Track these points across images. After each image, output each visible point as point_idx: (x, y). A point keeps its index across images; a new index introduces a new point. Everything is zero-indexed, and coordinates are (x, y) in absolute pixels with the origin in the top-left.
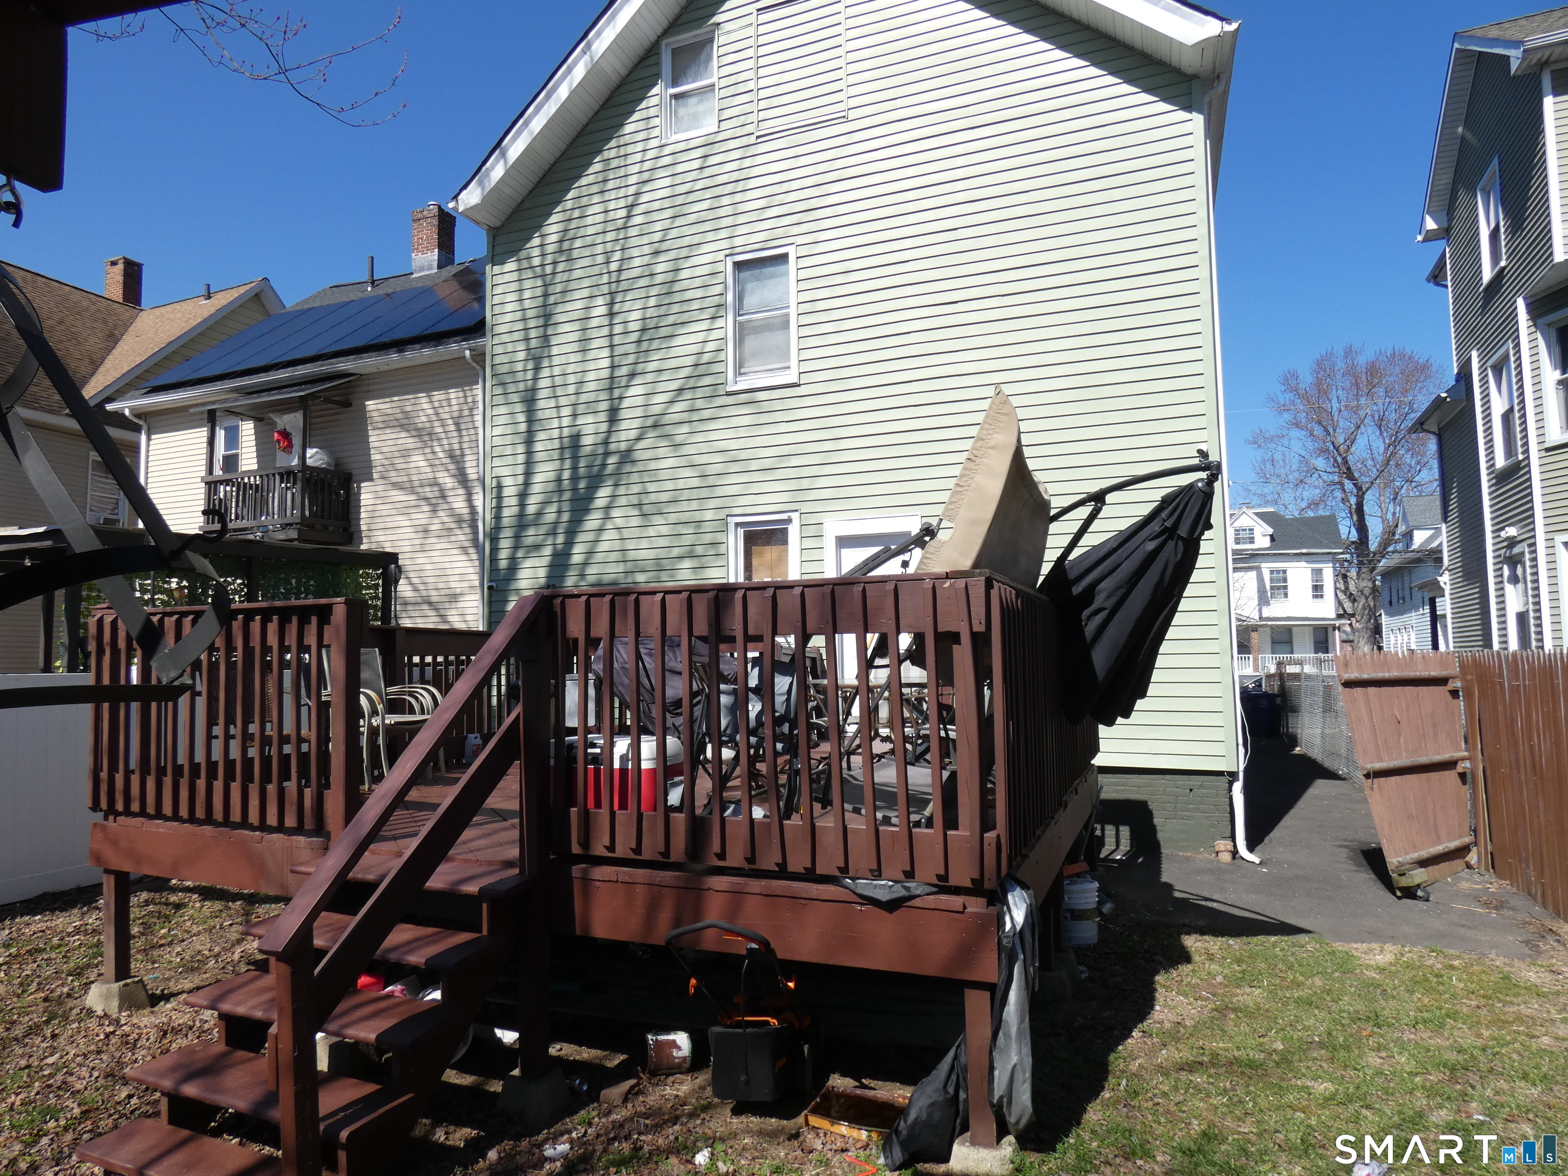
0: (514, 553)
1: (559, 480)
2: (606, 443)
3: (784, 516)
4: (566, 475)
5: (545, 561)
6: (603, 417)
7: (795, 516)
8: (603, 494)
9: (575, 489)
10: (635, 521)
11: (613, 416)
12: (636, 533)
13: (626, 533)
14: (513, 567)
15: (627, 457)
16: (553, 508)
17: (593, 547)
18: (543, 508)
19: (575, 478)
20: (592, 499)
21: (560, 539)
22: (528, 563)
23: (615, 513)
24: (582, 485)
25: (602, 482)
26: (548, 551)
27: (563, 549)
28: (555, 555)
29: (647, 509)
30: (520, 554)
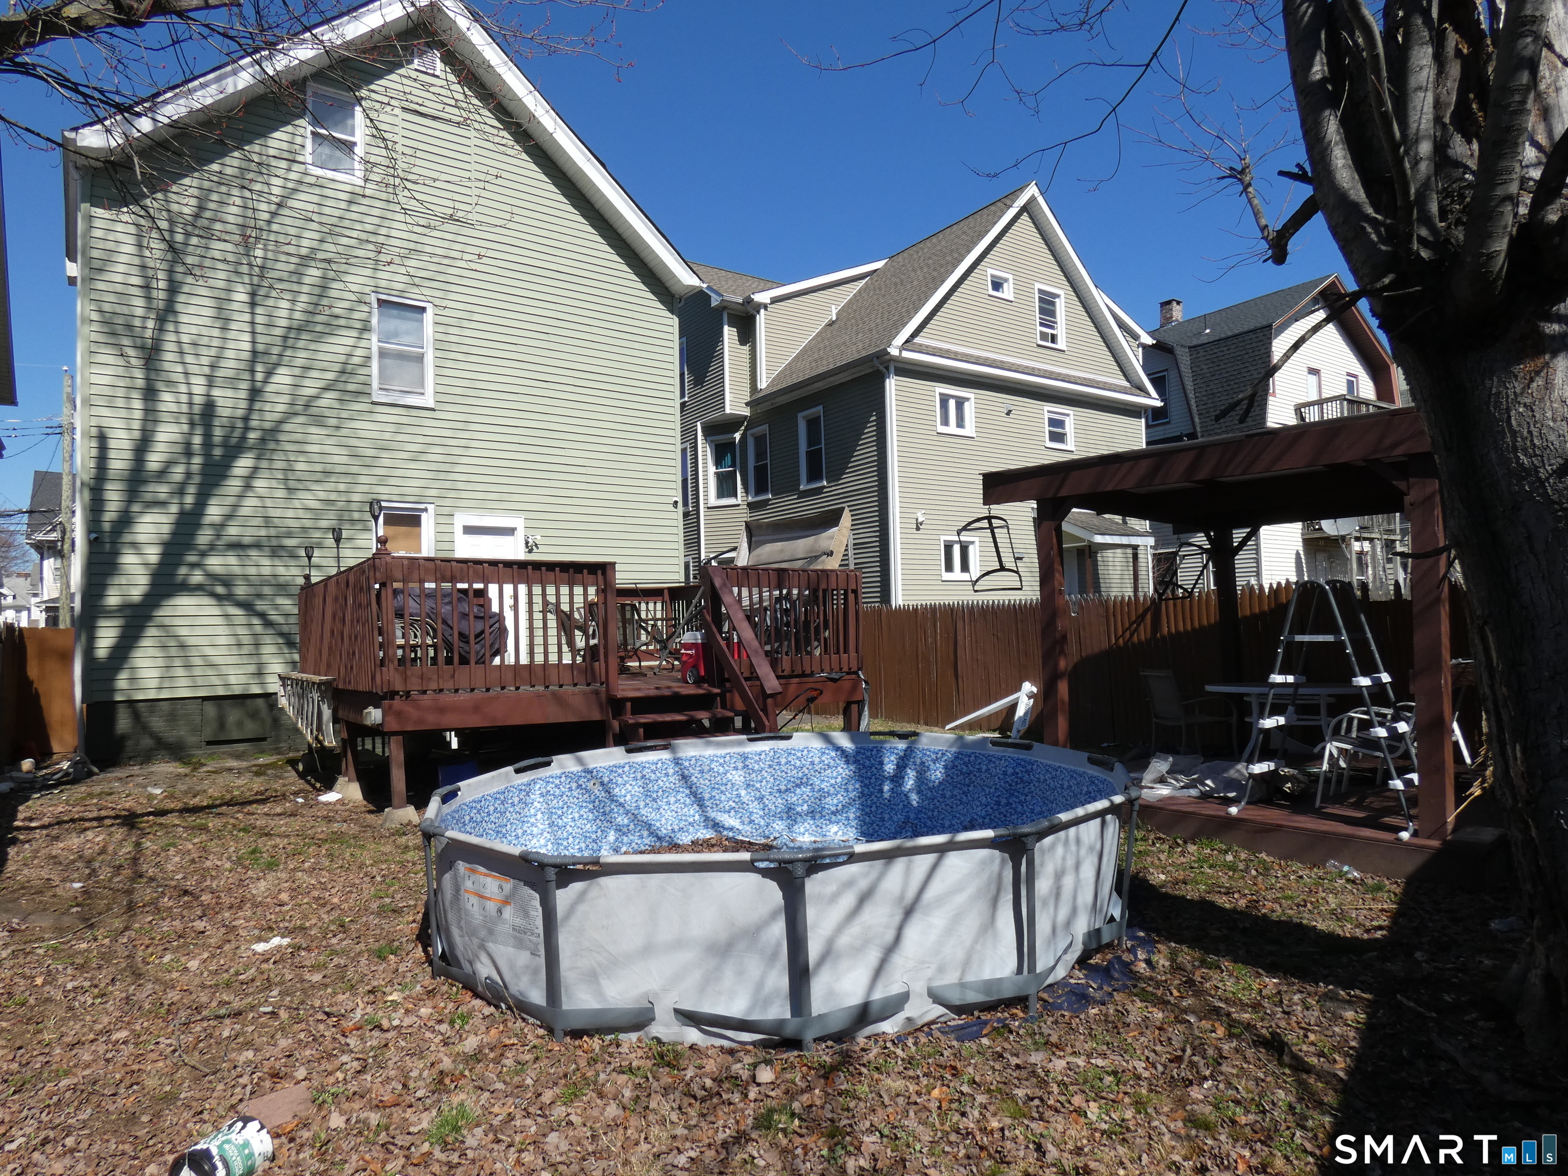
0: (128, 506)
1: (188, 444)
2: (246, 419)
3: (422, 506)
4: (197, 440)
5: (171, 519)
6: (243, 394)
7: (431, 508)
8: (243, 464)
9: (207, 455)
10: (281, 493)
11: (255, 393)
12: (281, 503)
13: (269, 503)
14: (125, 521)
15: (271, 435)
16: (180, 469)
17: (234, 511)
18: (168, 467)
19: (207, 443)
20: (229, 467)
21: (189, 500)
22: (148, 518)
23: (258, 483)
24: (217, 452)
25: (242, 452)
26: (174, 509)
27: (193, 509)
28: (182, 514)
29: (292, 484)
30: (136, 508)
